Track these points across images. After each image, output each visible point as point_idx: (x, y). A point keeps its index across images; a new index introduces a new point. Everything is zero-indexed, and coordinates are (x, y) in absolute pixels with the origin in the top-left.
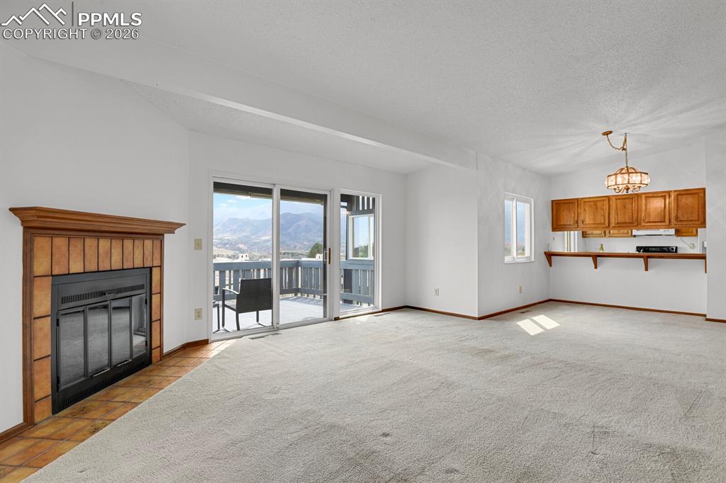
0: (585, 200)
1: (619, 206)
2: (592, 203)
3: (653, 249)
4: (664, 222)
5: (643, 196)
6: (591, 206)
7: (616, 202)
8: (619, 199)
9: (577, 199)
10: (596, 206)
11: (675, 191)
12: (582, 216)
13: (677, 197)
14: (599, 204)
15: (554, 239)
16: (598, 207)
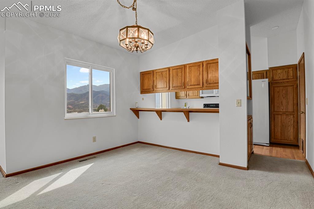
0: (157, 71)
1: (174, 74)
2: (160, 73)
3: (212, 105)
4: (199, 85)
5: (188, 66)
6: (159, 75)
7: (173, 71)
8: (174, 69)
9: (153, 71)
10: (162, 75)
11: (206, 61)
12: (155, 82)
13: (207, 65)
14: (164, 74)
15: (143, 99)
16: (164, 75)
